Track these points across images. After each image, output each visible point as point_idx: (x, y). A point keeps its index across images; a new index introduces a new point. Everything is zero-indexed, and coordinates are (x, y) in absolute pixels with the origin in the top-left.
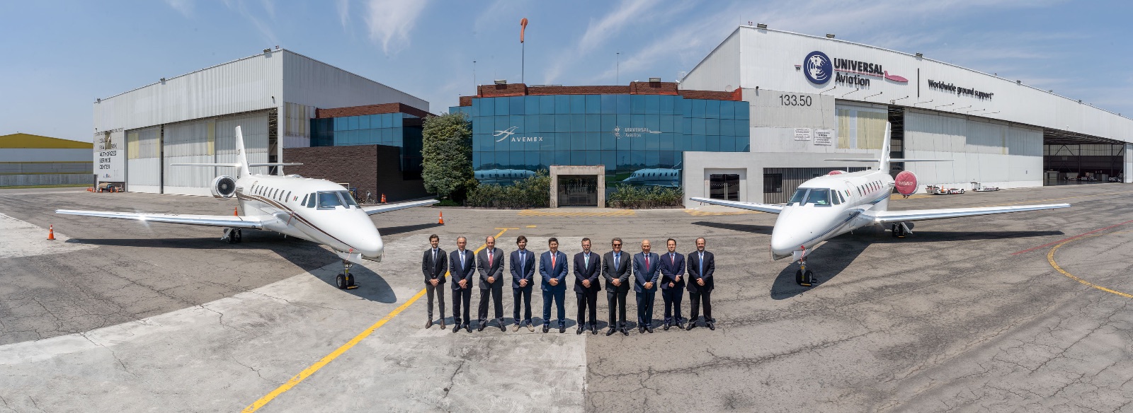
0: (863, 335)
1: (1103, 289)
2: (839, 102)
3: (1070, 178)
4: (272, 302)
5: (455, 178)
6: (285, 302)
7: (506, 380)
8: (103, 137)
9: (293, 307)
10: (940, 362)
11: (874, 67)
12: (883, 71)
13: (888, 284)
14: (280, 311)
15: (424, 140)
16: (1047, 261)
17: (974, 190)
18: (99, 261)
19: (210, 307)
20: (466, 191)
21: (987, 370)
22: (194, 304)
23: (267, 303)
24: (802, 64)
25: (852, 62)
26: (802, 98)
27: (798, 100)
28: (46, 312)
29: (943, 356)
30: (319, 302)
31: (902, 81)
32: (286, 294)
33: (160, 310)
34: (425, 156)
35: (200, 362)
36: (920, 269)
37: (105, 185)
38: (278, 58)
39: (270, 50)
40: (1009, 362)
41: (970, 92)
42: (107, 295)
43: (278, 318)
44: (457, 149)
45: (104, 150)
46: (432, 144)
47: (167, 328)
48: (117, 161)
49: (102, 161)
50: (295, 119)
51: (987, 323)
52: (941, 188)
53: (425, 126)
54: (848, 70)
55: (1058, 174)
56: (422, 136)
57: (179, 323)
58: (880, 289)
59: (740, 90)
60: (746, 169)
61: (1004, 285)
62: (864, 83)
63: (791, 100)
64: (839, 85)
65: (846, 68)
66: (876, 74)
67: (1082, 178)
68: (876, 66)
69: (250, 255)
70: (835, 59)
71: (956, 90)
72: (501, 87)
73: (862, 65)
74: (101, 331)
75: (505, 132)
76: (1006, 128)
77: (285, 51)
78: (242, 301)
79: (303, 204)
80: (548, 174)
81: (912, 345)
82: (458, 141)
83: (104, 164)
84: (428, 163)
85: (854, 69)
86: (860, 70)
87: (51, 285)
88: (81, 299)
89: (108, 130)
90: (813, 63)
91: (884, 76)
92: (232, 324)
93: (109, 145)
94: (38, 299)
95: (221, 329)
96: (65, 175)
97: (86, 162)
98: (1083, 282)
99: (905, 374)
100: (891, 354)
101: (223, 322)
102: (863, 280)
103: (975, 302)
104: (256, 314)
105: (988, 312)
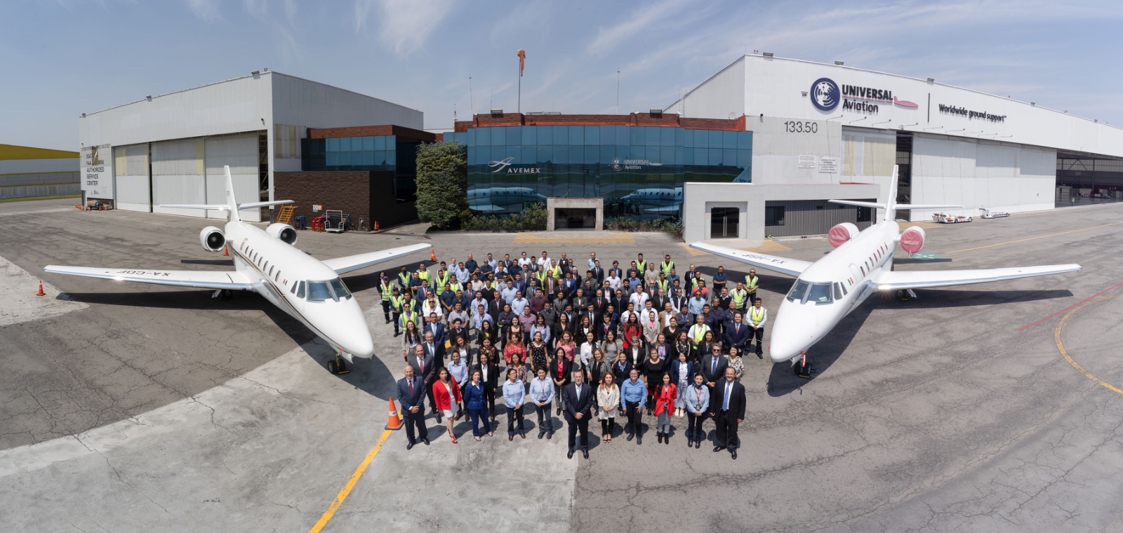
0: (861, 449)
1: (1111, 387)
2: (845, 128)
3: (1083, 194)
4: (264, 392)
5: (449, 209)
6: (275, 393)
7: (495, 495)
8: (90, 152)
9: (284, 400)
10: (938, 485)
11: (883, 94)
12: (892, 97)
13: (889, 376)
14: (271, 405)
15: (418, 168)
16: (1055, 344)
17: (983, 217)
18: (91, 330)
19: (201, 400)
20: (460, 222)
21: (985, 495)
22: (186, 396)
23: (258, 395)
24: (809, 91)
25: (861, 88)
26: (808, 125)
27: (804, 126)
28: (39, 406)
29: (940, 478)
30: (310, 392)
31: (911, 106)
32: (277, 382)
33: (151, 404)
34: (419, 186)
35: (192, 470)
36: (923, 353)
37: (93, 203)
38: (266, 80)
39: (258, 72)
40: (1007, 486)
41: (982, 115)
42: (99, 382)
43: (269, 414)
44: (451, 180)
45: (91, 166)
46: (425, 174)
47: (159, 429)
48: (105, 176)
49: (89, 177)
50: (286, 140)
51: (988, 436)
52: (948, 217)
53: (419, 155)
54: (856, 96)
55: (1071, 190)
56: (416, 165)
57: (172, 422)
58: (880, 385)
59: (743, 118)
60: (746, 203)
61: (1008, 381)
62: (873, 109)
63: (797, 127)
64: (847, 112)
65: (854, 94)
66: (886, 100)
67: (1096, 195)
68: (886, 92)
69: (240, 320)
70: (843, 86)
71: (968, 114)
72: (497, 116)
73: (871, 91)
74: (94, 432)
75: (502, 162)
76: (1019, 150)
77: (273, 73)
78: (233, 391)
79: (293, 291)
80: (545, 207)
81: (910, 463)
82: (453, 172)
83: (91, 180)
84: (422, 193)
85: (863, 95)
86: (868, 96)
87: (42, 369)
88: (74, 388)
89: (95, 145)
90: (820, 90)
91: (893, 101)
92: (223, 424)
93: (96, 162)
94: (30, 389)
95: (213, 430)
96: (53, 186)
97: (73, 172)
98: (1090, 376)
99: (899, 498)
100: (888, 474)
101: (215, 421)
102: (862, 369)
103: (977, 405)
104: (247, 410)
105: (990, 420)
